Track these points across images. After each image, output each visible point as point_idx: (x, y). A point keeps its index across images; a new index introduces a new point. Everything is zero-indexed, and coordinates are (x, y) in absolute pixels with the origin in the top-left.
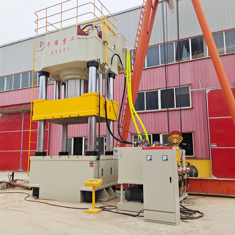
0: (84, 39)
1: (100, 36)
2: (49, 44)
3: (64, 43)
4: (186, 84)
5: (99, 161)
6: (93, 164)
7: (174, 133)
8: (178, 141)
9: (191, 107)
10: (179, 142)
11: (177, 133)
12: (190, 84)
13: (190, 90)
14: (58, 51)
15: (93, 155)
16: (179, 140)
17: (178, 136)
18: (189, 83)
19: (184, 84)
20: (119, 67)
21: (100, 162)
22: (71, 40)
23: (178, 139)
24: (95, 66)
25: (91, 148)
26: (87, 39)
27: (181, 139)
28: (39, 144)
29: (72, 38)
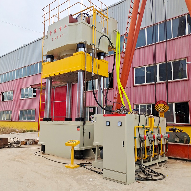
0: (74, 26)
1: (88, 22)
2: (50, 33)
3: (60, 30)
4: (182, 57)
5: (84, 126)
6: (79, 128)
7: (160, 102)
8: (163, 109)
9: (187, 78)
10: (165, 110)
11: (163, 102)
12: (186, 58)
13: (186, 63)
14: (56, 38)
15: (80, 121)
16: (165, 108)
17: (163, 105)
18: (185, 56)
19: (181, 57)
20: (109, 46)
21: (86, 127)
23: (163, 108)
24: (83, 47)
25: (79, 115)
26: (76, 25)
27: (166, 107)
28: (46, 112)
29: (66, 26)
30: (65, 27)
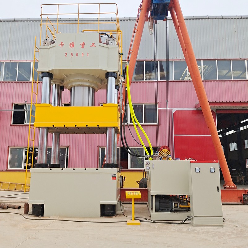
2: (61, 45)
3: (83, 47)
6: (116, 176)
7: (163, 147)
9: (158, 124)
11: (167, 148)
12: (158, 103)
13: (158, 108)
14: (74, 55)
16: (168, 154)
22: (91, 46)
26: (108, 48)
29: (93, 44)
30: (93, 46)
